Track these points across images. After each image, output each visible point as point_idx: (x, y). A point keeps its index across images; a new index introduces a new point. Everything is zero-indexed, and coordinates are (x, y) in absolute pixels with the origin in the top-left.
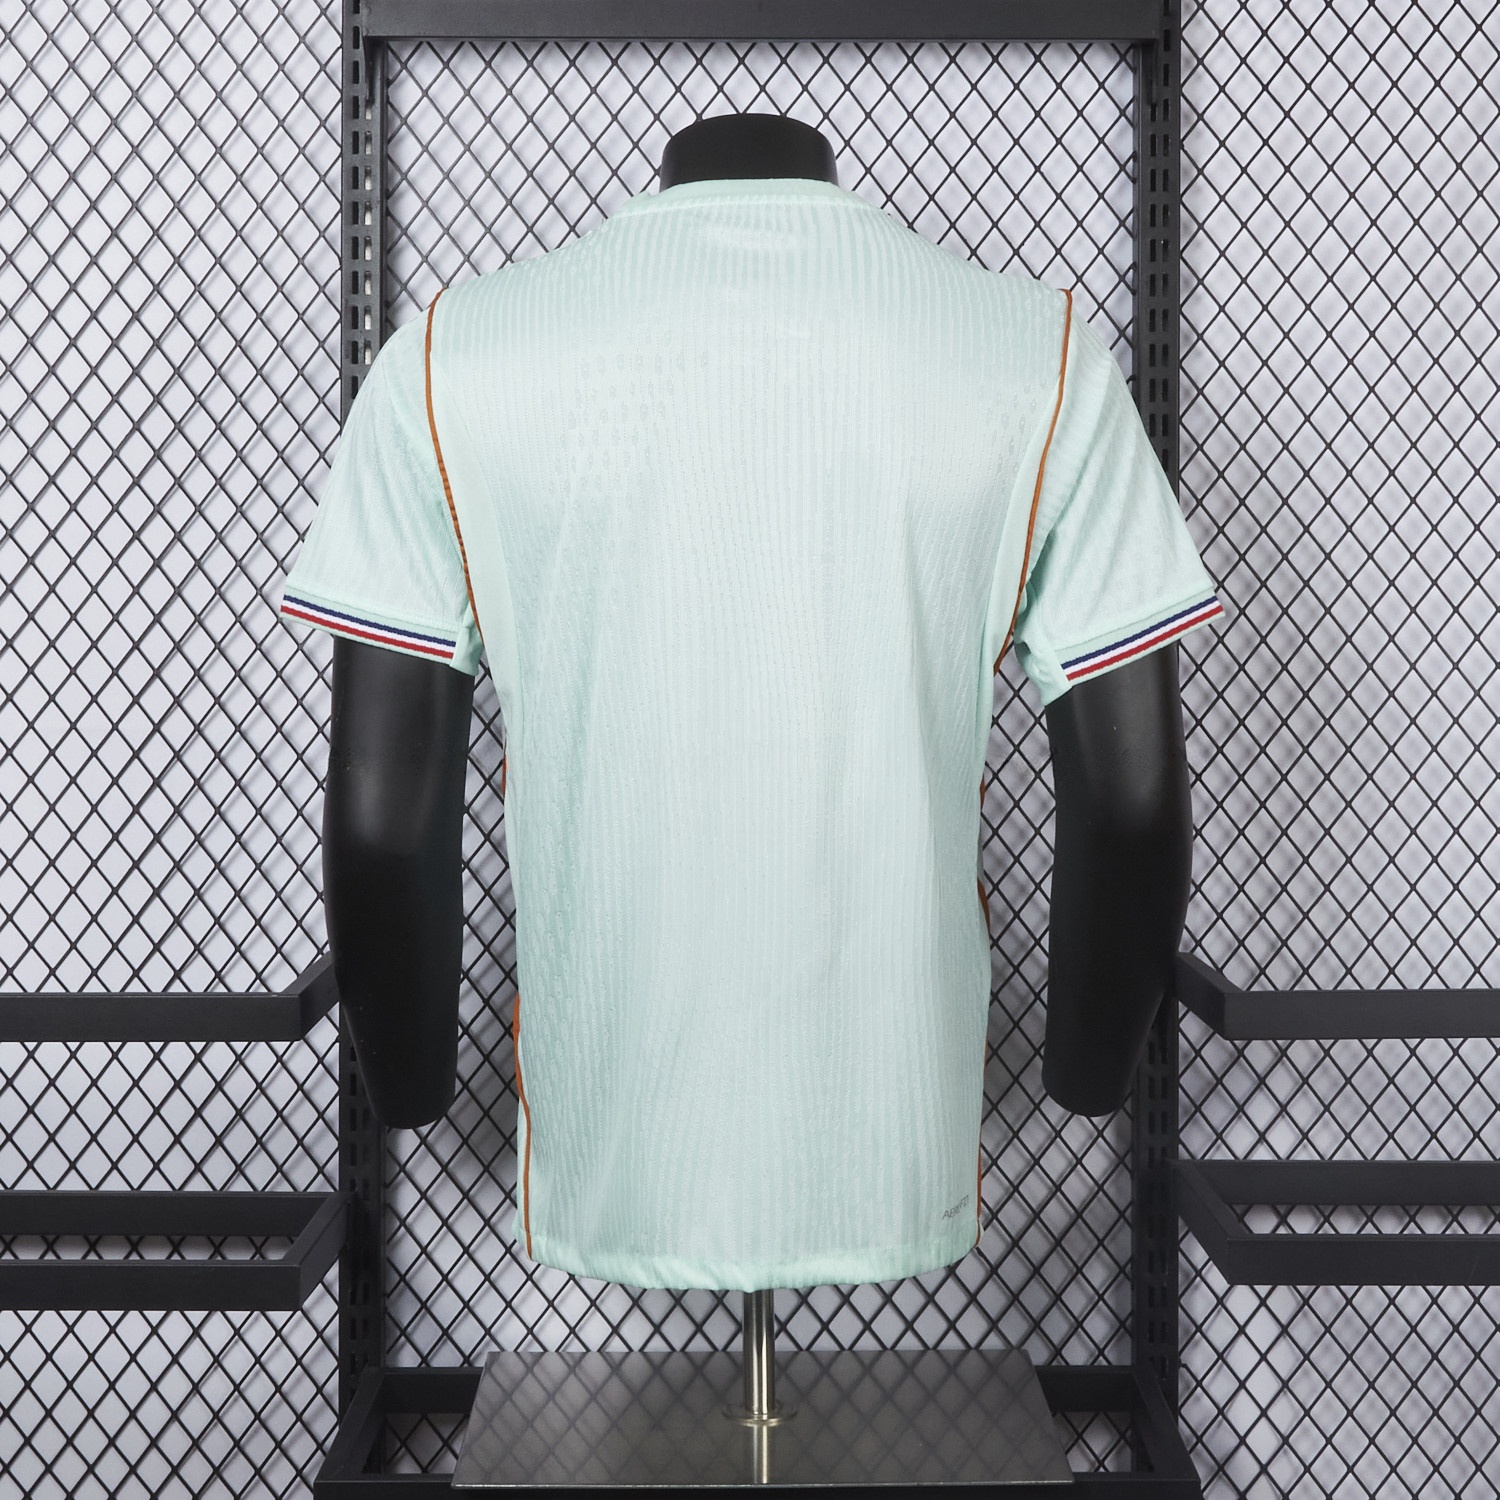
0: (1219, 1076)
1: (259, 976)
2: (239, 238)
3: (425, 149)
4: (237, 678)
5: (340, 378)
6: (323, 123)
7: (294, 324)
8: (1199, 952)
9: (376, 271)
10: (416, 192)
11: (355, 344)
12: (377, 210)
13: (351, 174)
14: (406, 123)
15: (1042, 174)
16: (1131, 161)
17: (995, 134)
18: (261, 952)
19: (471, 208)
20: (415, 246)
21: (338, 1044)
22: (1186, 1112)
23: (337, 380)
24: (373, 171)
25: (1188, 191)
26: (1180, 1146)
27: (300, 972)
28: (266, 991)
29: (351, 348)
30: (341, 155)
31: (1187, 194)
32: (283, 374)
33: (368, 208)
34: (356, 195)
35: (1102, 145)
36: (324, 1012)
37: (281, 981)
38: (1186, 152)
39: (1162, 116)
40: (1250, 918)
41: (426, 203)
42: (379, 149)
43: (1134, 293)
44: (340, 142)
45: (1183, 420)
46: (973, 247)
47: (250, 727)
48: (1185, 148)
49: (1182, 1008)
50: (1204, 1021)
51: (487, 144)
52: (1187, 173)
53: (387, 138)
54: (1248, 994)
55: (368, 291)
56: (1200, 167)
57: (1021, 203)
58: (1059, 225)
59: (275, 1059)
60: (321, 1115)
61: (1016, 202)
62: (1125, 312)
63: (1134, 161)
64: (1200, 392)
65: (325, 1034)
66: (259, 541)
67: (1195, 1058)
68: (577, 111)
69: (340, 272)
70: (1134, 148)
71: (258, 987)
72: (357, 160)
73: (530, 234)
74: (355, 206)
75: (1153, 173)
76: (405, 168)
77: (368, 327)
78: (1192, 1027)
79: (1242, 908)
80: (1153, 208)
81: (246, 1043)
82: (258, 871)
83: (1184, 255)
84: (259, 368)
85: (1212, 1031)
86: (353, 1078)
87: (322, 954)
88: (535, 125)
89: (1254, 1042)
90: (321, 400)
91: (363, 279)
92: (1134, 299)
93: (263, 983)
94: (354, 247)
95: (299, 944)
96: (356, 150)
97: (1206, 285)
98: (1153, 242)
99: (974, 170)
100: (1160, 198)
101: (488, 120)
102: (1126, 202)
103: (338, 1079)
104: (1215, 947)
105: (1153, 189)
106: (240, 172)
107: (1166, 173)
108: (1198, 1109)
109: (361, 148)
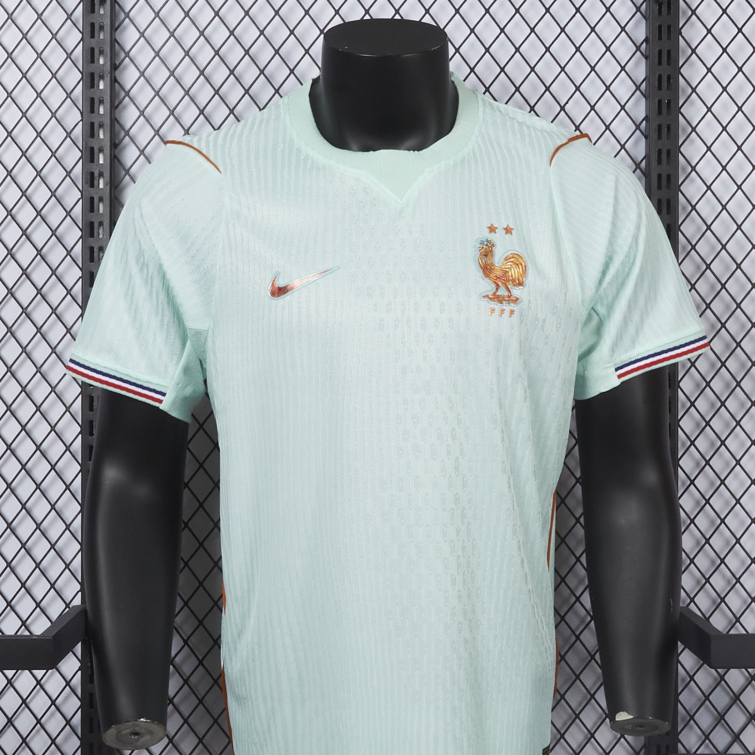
0: (707, 694)
1: (24, 623)
2: (9, 98)
3: (142, 35)
4: (9, 412)
5: (82, 198)
6: (69, 17)
7: (49, 160)
8: (692, 606)
9: (107, 122)
10: (136, 66)
11: (92, 174)
12: (108, 79)
13: (89, 53)
14: (128, 17)
15: (581, 53)
16: (644, 44)
17: (547, 25)
18: (25, 606)
19: (175, 77)
20: (135, 104)
21: (80, 672)
22: (683, 719)
23: (79, 199)
24: (105, 51)
25: (685, 65)
26: (679, 744)
27: (53, 621)
28: (29, 634)
29: (89, 177)
30: (82, 39)
31: (684, 67)
32: (41, 195)
33: (102, 77)
34: (92, 68)
35: (623, 33)
36: (70, 649)
37: (40, 627)
38: (683, 37)
39: (666, 11)
40: (729, 582)
41: (142, 74)
42: (109, 35)
43: (646, 138)
44: (82, 30)
45: (681, 228)
46: (532, 105)
47: (18, 446)
48: (683, 35)
49: (680, 646)
50: (696, 655)
51: (186, 31)
52: (684, 52)
53: (115, 28)
54: (727, 637)
55: (102, 136)
56: (693, 48)
57: (566, 73)
58: (593, 89)
59: (35, 683)
60: (68, 722)
61: (563, 72)
62: (640, 151)
63: (646, 44)
64: (694, 208)
65: (71, 665)
66: (24, 314)
67: (689, 682)
68: (250, 8)
69: (81, 122)
70: (646, 34)
71: (23, 632)
72: (93, 43)
73: (217, 95)
74: (92, 75)
75: (660, 52)
76: (127, 48)
77: (101, 162)
78: (687, 659)
79: (724, 576)
80: (660, 77)
81: (15, 671)
82: (23, 549)
83: (682, 110)
84: (24, 190)
85: (702, 662)
86: (92, 696)
87: (69, 608)
88: (220, 18)
89: (731, 670)
90: (68, 213)
91: (98, 128)
92: (646, 142)
93: (27, 628)
94: (91, 105)
95: (52, 600)
96: (93, 36)
97: (698, 132)
98: (660, 102)
99: (532, 49)
100: (665, 70)
101: (187, 14)
102: (640, 73)
103: (80, 696)
104: (703, 602)
105: (660, 63)
106: (10, 52)
107: (669, 52)
108: (692, 718)
109: (96, 34)
